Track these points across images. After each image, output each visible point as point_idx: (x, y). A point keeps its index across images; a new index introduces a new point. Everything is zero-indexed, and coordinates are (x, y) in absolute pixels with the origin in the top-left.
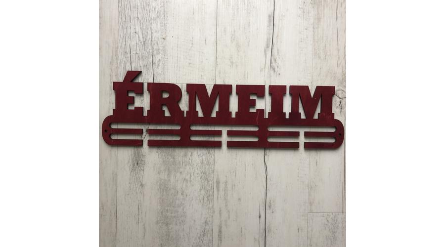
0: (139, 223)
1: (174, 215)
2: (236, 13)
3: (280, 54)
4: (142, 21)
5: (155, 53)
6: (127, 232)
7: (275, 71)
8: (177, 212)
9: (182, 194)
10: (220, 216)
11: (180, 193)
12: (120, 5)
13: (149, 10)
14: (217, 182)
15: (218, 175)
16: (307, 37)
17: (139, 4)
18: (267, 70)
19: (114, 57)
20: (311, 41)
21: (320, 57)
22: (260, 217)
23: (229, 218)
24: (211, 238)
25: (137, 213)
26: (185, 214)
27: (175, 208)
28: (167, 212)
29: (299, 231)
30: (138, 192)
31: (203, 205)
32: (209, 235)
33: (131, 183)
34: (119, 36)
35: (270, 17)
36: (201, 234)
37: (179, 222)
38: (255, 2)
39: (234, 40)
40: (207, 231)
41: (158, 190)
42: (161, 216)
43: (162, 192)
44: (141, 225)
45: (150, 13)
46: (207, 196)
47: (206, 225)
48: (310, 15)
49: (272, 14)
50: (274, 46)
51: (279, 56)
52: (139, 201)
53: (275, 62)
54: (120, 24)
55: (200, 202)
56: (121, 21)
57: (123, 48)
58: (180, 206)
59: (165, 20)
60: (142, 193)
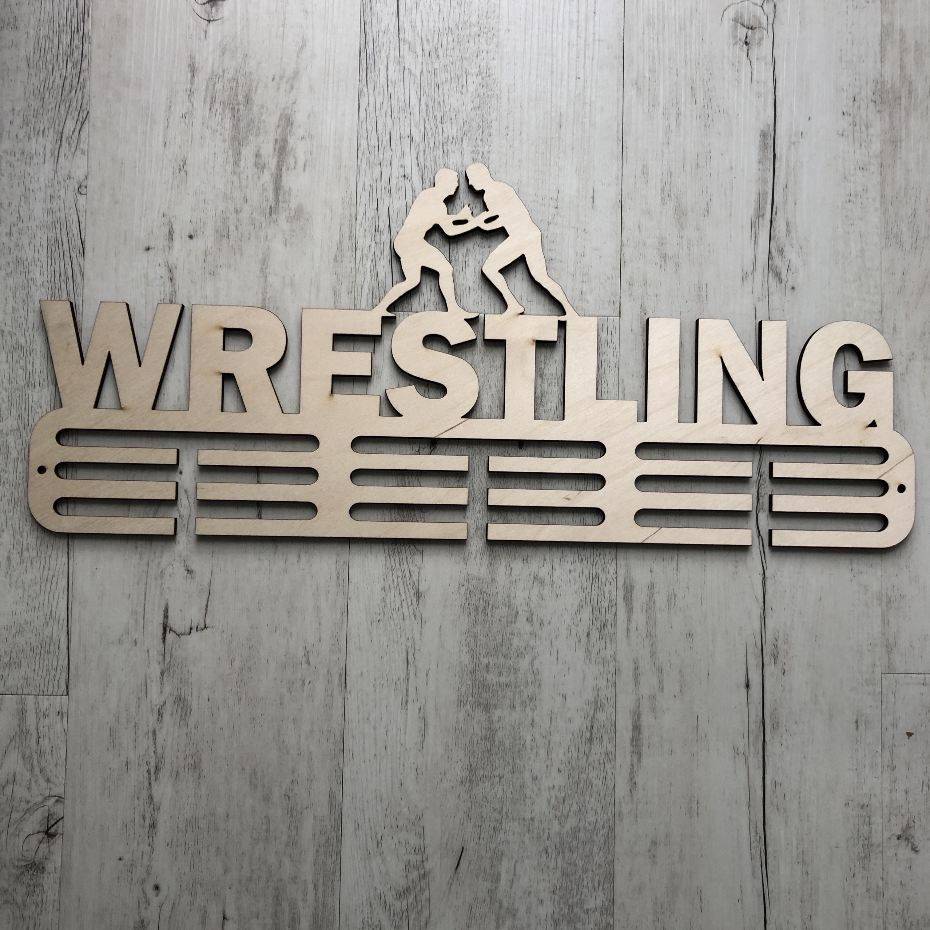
0: (407, 702)
1: (508, 680)
2: (673, 127)
3: (793, 234)
4: (421, 148)
6: (375, 728)
7: (780, 281)
8: (516, 670)
9: (530, 620)
10: (637, 682)
11: (522, 618)
12: (363, 105)
13: (442, 117)
14: (624, 585)
16: (865, 190)
17: (414, 102)
18: (759, 276)
19: (346, 243)
20: (874, 200)
21: (900, 244)
22: (748, 686)
23: (661, 689)
24: (610, 748)
25: (403, 675)
26: (538, 677)
27: (509, 658)
28: (488, 671)
29: (857, 726)
30: (406, 614)
31: (588, 652)
32: (606, 739)
33: (387, 589)
34: (360, 186)
35: (764, 136)
36: (584, 736)
37: (519, 702)
38: (723, 98)
39: (669, 196)
40: (599, 727)
41: (462, 606)
42: (470, 682)
43: (473, 615)
44: (413, 708)
45: (445, 125)
46: (598, 626)
47: (598, 710)
48: (871, 131)
49: (769, 129)
50: (776, 214)
51: (792, 239)
52: (408, 639)
53: (782, 255)
54: (364, 154)
55: (579, 641)
56: (365, 145)
57: (370, 219)
58: (522, 653)
59: (484, 143)
60: (418, 615)
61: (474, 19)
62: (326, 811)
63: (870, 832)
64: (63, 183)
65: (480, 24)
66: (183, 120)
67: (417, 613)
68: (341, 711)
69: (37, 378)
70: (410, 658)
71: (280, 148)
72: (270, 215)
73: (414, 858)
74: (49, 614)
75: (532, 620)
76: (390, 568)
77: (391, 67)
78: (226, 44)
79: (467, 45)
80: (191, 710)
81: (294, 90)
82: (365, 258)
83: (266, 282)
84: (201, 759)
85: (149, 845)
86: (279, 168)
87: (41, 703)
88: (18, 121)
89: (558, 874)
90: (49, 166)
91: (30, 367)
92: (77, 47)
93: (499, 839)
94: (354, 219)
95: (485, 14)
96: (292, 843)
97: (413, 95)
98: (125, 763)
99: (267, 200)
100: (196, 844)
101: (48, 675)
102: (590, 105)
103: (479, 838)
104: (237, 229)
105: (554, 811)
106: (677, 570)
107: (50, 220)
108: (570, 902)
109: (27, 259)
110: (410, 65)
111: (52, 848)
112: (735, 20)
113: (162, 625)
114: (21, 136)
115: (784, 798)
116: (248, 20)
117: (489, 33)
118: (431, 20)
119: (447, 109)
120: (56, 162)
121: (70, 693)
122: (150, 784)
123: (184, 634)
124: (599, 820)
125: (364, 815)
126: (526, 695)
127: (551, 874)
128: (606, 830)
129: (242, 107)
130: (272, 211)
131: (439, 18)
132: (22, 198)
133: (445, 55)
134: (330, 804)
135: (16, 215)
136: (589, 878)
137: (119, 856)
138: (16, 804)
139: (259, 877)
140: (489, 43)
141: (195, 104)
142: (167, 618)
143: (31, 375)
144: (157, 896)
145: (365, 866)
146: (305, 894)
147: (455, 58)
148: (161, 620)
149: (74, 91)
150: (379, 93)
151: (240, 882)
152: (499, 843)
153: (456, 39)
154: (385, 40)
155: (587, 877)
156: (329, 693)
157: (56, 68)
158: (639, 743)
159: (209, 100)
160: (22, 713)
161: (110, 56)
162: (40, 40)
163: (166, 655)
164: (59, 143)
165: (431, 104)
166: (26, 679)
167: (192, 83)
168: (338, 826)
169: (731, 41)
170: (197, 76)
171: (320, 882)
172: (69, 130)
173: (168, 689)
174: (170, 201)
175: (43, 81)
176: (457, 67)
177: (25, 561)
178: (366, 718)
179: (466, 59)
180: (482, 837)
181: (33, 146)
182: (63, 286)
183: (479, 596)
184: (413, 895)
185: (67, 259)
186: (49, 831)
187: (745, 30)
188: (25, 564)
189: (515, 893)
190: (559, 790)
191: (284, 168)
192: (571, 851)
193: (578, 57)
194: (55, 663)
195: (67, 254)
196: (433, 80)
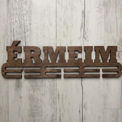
0: (19, 116)
2: (66, 11)
5: (26, 31)
7: (86, 39)
10: (60, 111)
11: (40, 101)
15: (58, 92)
18: (82, 39)
21: (108, 32)
22: (80, 112)
23: (64, 113)
26: (42, 111)
27: (37, 108)
28: (34, 110)
29: (99, 118)
33: (15, 97)
34: (8, 23)
36: (51, 121)
38: (75, 5)
40: (53, 119)
41: (29, 99)
42: (30, 112)
43: (31, 101)
46: (53, 102)
47: (53, 116)
48: (103, 11)
49: (84, 11)
50: (85, 27)
51: (88, 31)
52: (19, 105)
53: (86, 34)
55: (50, 105)
56: (9, 16)
57: (10, 29)
58: (40, 107)
59: (30, 15)
60: (21, 101)
77: (13, 1)
82: (9, 36)
97: (17, 6)
102: (50, 7)
126: (40, 114)
150: (11, 5)
156: (5, 115)
165: (20, 7)
183: (32, 97)
196: (21, 3)
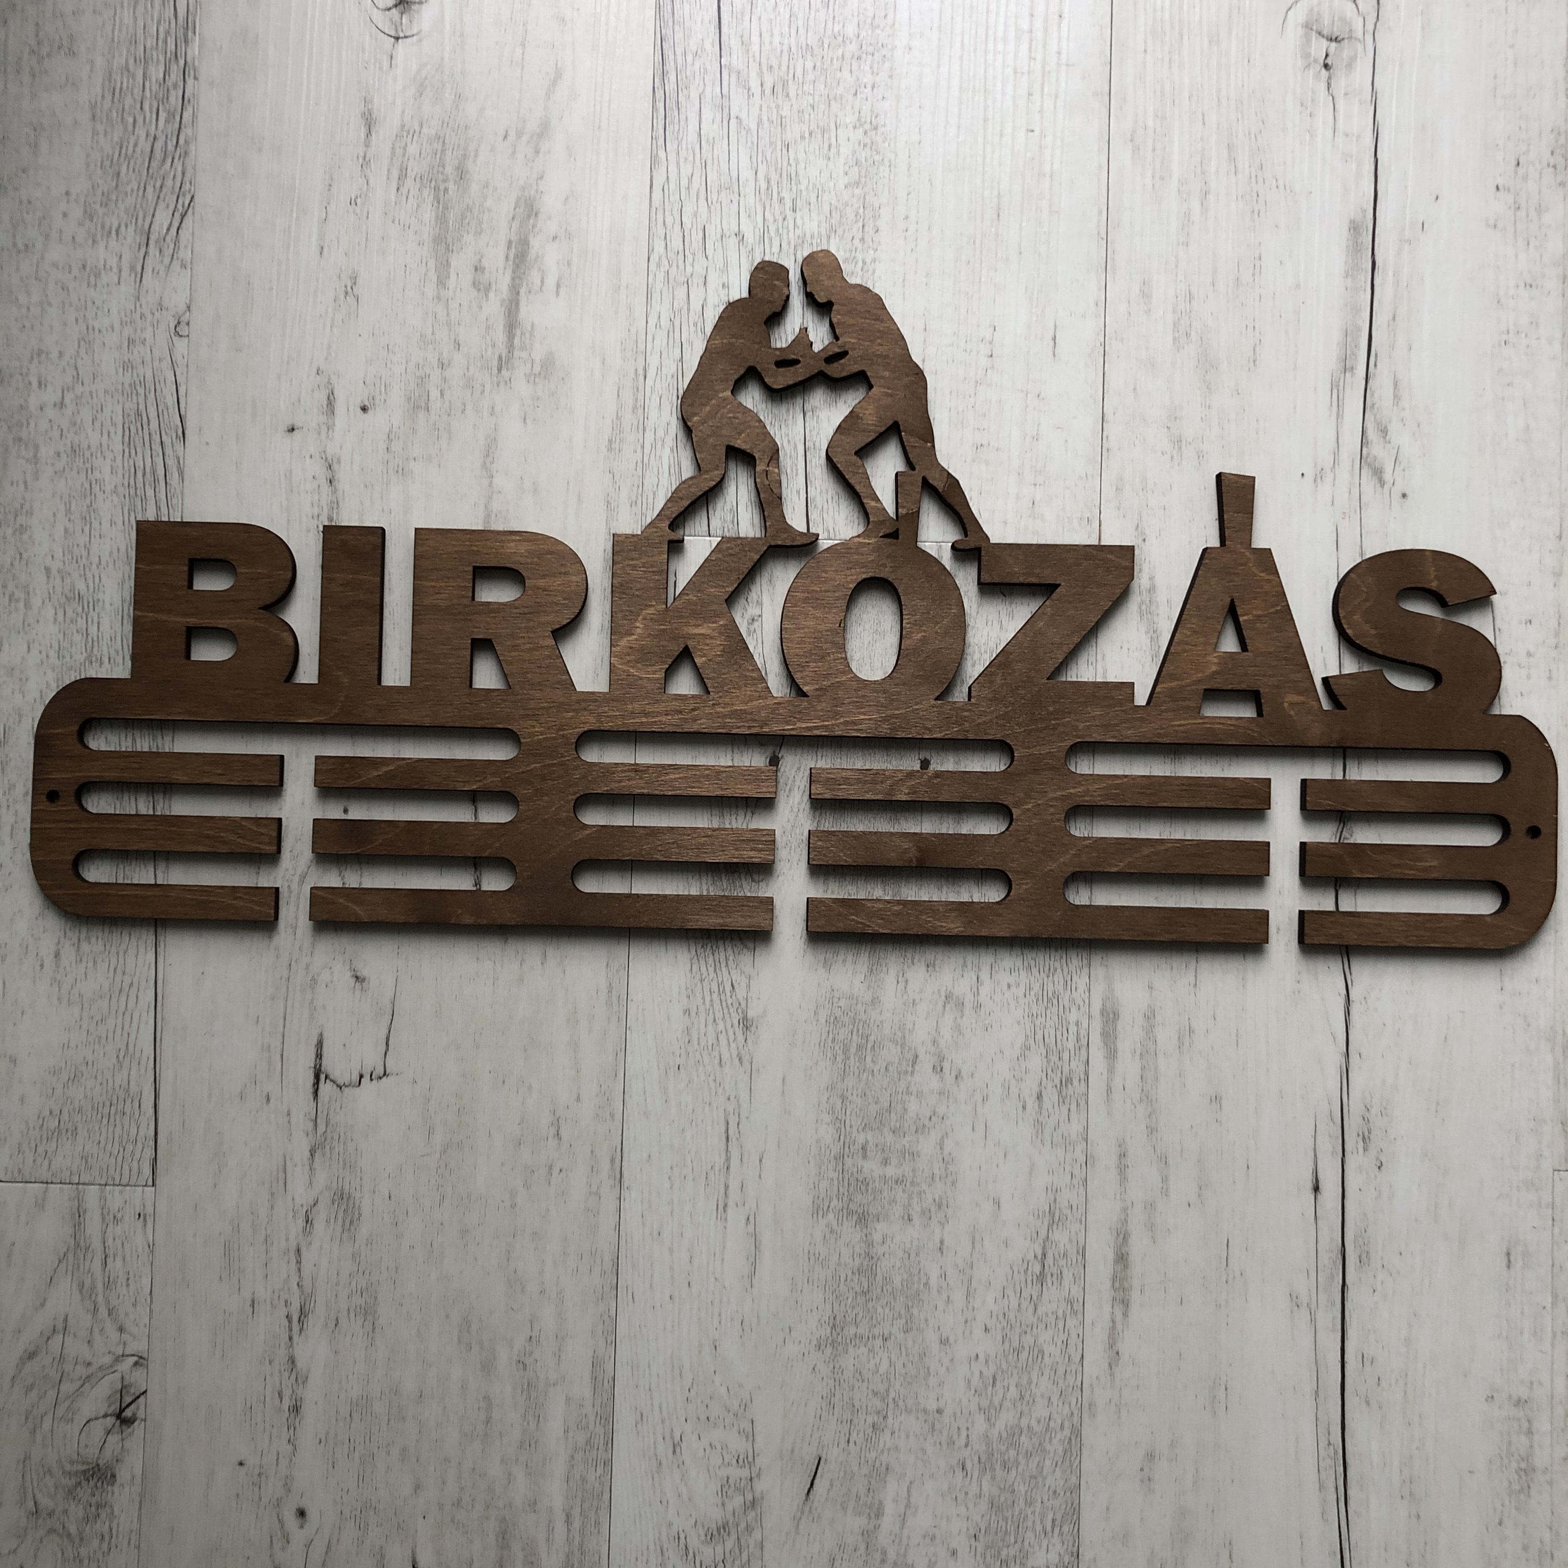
0: (725, 1206)
2: (1196, 214)
3: (1406, 403)
6: (671, 1250)
7: (1382, 483)
9: (938, 1069)
10: (1123, 1179)
11: (925, 1065)
12: (659, 180)
14: (1103, 1012)
15: (1108, 980)
16: (1535, 324)
17: (746, 174)
19: (628, 418)
22: (1316, 1189)
23: (1165, 1192)
24: (1076, 1292)
25: (720, 1161)
26: (951, 1168)
27: (902, 1135)
28: (865, 1157)
29: (1509, 1261)
30: (726, 1056)
31: (1039, 1125)
32: (1068, 1276)
33: (693, 1014)
34: (652, 321)
35: (1355, 229)
36: (1030, 1272)
37: (919, 1209)
38: (1285, 163)
39: (1188, 335)
40: (1057, 1256)
41: (822, 1044)
42: (835, 1175)
43: (839, 1059)
44: (736, 1217)
45: (798, 214)
46: (1057, 1082)
47: (1055, 1227)
48: (1546, 218)
49: (1365, 217)
50: (1375, 365)
51: (1403, 409)
52: (729, 1099)
53: (1384, 438)
54: (659, 265)
55: (1024, 1107)
56: (662, 250)
57: (669, 377)
58: (924, 1126)
59: (865, 246)
60: (746, 1058)
61: (851, 30)
62: (587, 1392)
63: (1531, 1447)
64: (149, 316)
65: (861, 37)
66: (351, 208)
67: (743, 1052)
68: (613, 1220)
69: (105, 649)
70: (731, 1132)
71: (516, 256)
72: (500, 370)
73: (736, 1473)
74: (123, 1048)
75: (941, 1070)
76: (698, 977)
77: (707, 114)
78: (426, 78)
79: (839, 74)
80: (360, 1215)
81: (541, 155)
82: (659, 444)
83: (490, 485)
84: (376, 1298)
85: (289, 1441)
86: (515, 290)
87: (109, 1197)
88: (77, 212)
89: (984, 1506)
90: (127, 287)
91: (93, 630)
92: (175, 86)
93: (881, 1445)
94: (642, 378)
95: (869, 21)
96: (529, 1443)
97: (745, 162)
98: (249, 1303)
99: (494, 346)
100: (367, 1442)
101: (122, 1151)
102: (1051, 176)
103: (848, 1442)
104: (442, 395)
105: (977, 1396)
106: (1196, 985)
107: (127, 379)
108: (1004, 1553)
109: (89, 447)
110: (740, 111)
111: (127, 1444)
112: (1308, 26)
113: (312, 1070)
114: (79, 239)
115: (1379, 1385)
116: (462, 35)
117: (876, 54)
118: (776, 32)
119: (803, 187)
120: (138, 280)
121: (157, 1182)
122: (291, 1338)
123: (349, 1086)
124: (1055, 1415)
125: (652, 1398)
126: (931, 1200)
127: (971, 1506)
128: (1067, 1432)
129: (451, 186)
130: (503, 363)
131: (790, 28)
132: (82, 343)
133: (800, 92)
134: (595, 1379)
135: (71, 372)
136: (1037, 1514)
137: (239, 1459)
138: (68, 1367)
139: (473, 1500)
140: (875, 70)
141: (371, 182)
142: (321, 1058)
143: (96, 644)
144: (302, 1527)
145: (653, 1485)
146: (550, 1530)
147: (817, 98)
148: (310, 1061)
149: (169, 161)
150: (686, 159)
151: (441, 1507)
152: (882, 1452)
153: (819, 64)
154: (697, 66)
155: (1033, 1513)
156: (594, 1189)
157: (140, 120)
158: (1126, 1285)
159: (395, 173)
160: (79, 1214)
161: (230, 101)
162: (114, 76)
163: (318, 1120)
164: (143, 249)
165: (774, 177)
166: (84, 1158)
167: (367, 145)
168: (607, 1418)
169: (1300, 63)
170: (377, 132)
171: (576, 1511)
172: (161, 226)
173: (321, 1178)
174: (329, 347)
175: (117, 143)
176: (820, 115)
177: (85, 959)
178: (655, 1233)
179: (835, 99)
180: (851, 1441)
181: (102, 254)
182: (150, 493)
183: (851, 1027)
184: (734, 1536)
185: (157, 447)
186: (124, 1414)
187: (1325, 43)
188: (84, 964)
189: (909, 1537)
190: (986, 1362)
191: (523, 291)
192: (1005, 1466)
193: (1030, 94)
194: (133, 1131)
195: (157, 438)
196: (779, 136)
